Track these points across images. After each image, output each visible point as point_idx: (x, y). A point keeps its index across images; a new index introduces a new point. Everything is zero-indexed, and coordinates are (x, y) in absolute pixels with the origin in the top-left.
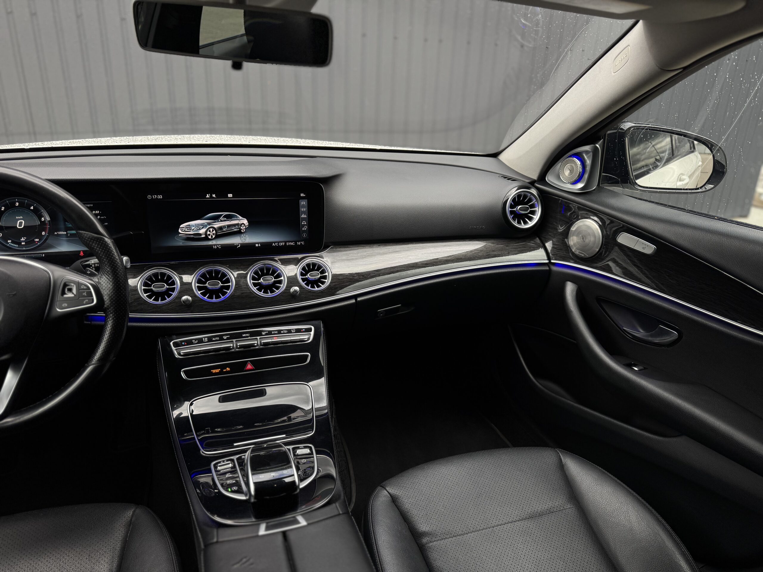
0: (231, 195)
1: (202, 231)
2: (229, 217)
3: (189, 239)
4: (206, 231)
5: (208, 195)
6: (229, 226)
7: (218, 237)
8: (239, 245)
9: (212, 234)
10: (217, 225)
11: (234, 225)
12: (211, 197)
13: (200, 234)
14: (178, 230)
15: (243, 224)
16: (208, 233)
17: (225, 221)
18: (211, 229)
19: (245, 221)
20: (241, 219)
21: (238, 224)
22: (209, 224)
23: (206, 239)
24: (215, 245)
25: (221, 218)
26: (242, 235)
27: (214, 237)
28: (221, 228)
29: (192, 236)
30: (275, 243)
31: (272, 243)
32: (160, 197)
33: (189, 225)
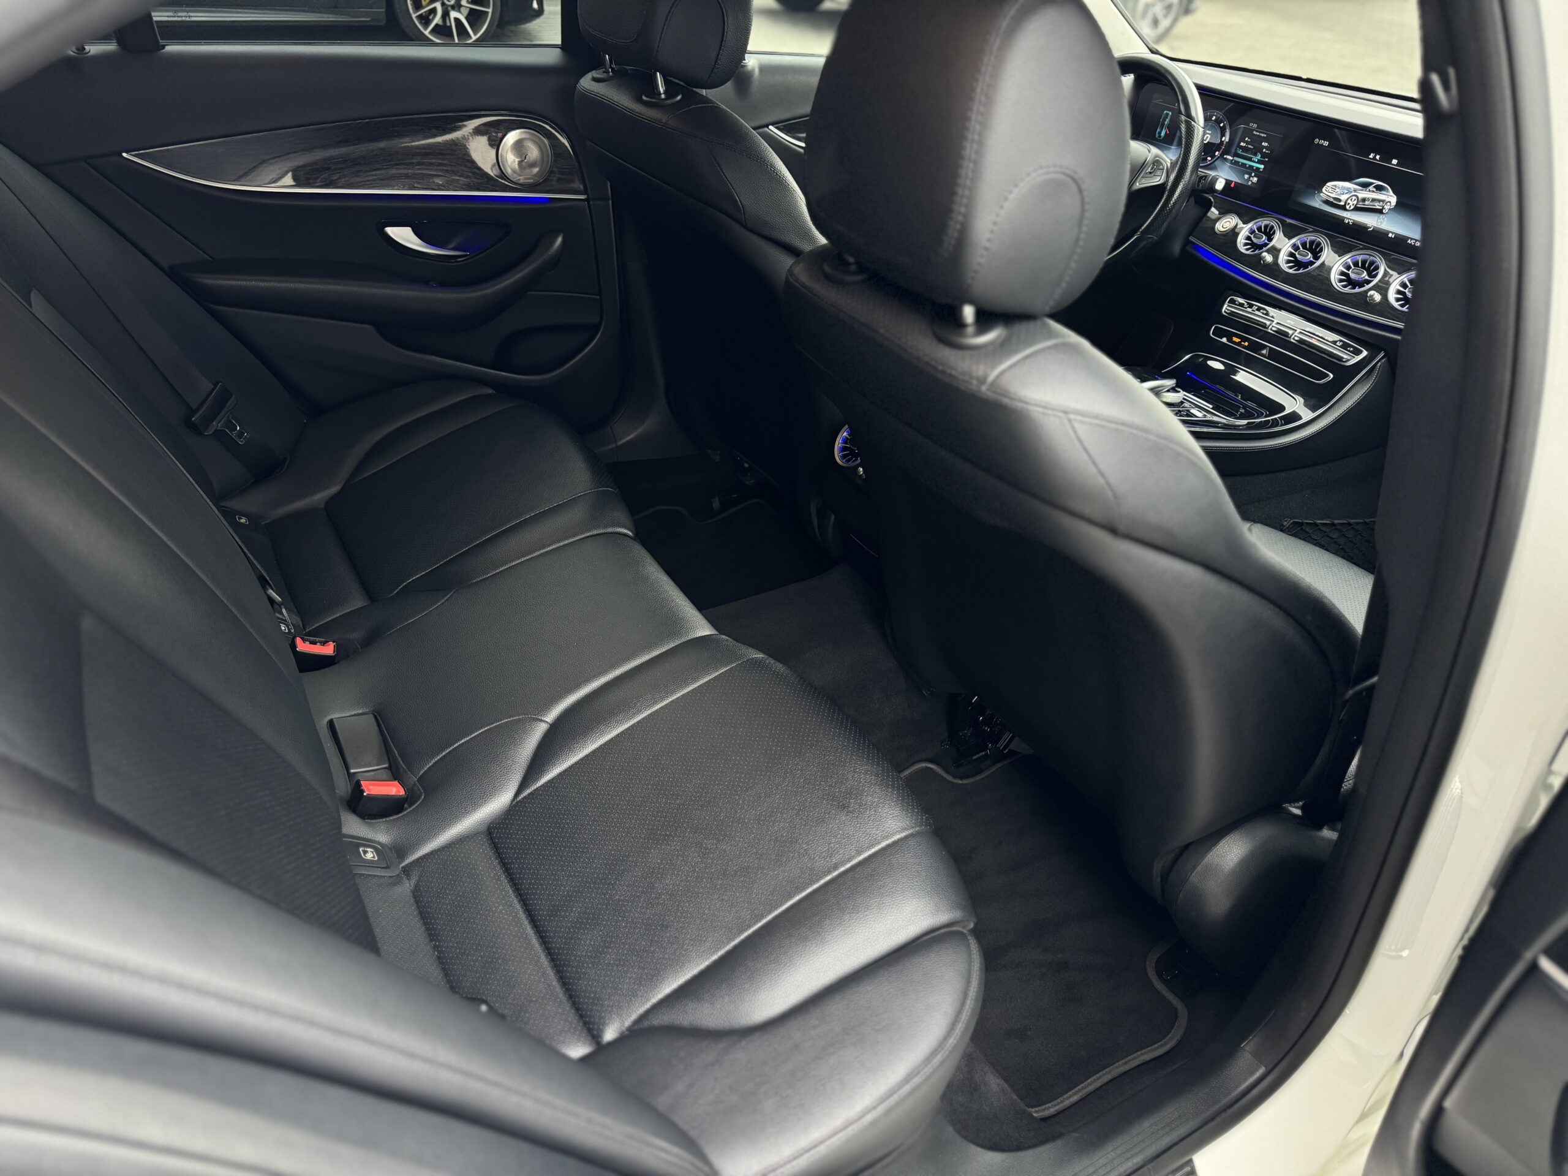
0: (1396, 161)
1: (1344, 198)
2: (1379, 188)
3: (1327, 202)
4: (1348, 199)
5: (1372, 154)
6: (1374, 200)
7: (1357, 209)
8: (1371, 228)
9: (1352, 203)
10: (1363, 194)
11: (1379, 201)
12: (1374, 158)
13: (1340, 200)
14: (1323, 187)
15: (1390, 202)
16: (1349, 201)
17: (1373, 191)
18: (1354, 198)
19: (1393, 199)
20: (1391, 196)
21: (1383, 201)
22: (1355, 191)
23: (1343, 208)
24: (1347, 218)
25: (1371, 188)
26: (1381, 216)
27: (1352, 207)
28: (1364, 200)
29: (1332, 200)
30: (1412, 239)
31: (1408, 238)
32: (1326, 143)
33: (1335, 186)
